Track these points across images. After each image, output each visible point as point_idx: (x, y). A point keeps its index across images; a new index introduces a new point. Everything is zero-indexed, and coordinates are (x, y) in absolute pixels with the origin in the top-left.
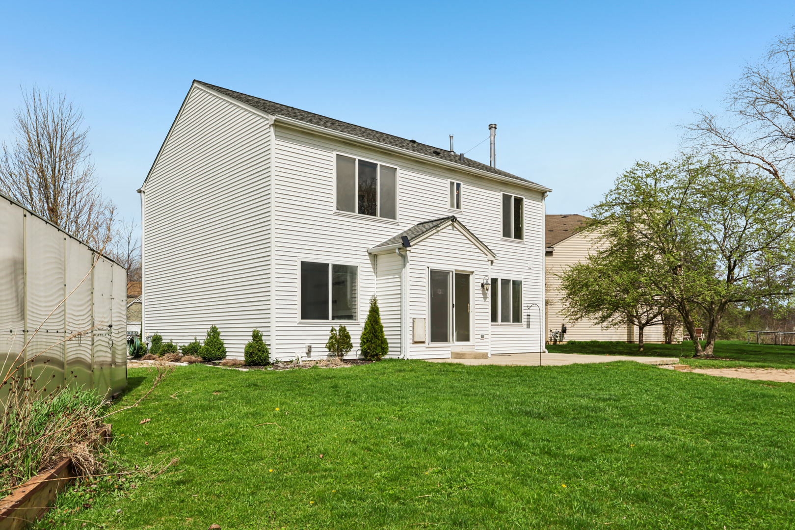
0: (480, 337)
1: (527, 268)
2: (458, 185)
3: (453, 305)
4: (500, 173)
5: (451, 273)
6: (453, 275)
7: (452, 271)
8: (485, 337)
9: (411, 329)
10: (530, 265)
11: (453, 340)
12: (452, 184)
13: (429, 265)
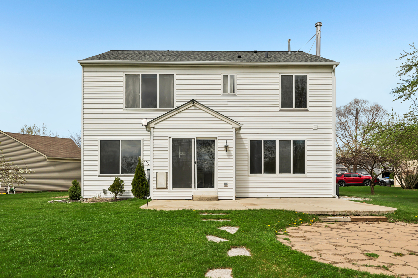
0: (223, 185)
1: (312, 130)
2: (232, 76)
3: (195, 162)
4: (326, 60)
5: (193, 141)
6: (195, 141)
7: (195, 139)
8: (229, 185)
9: (155, 179)
10: (314, 127)
11: (195, 187)
12: (226, 76)
13: (170, 136)
